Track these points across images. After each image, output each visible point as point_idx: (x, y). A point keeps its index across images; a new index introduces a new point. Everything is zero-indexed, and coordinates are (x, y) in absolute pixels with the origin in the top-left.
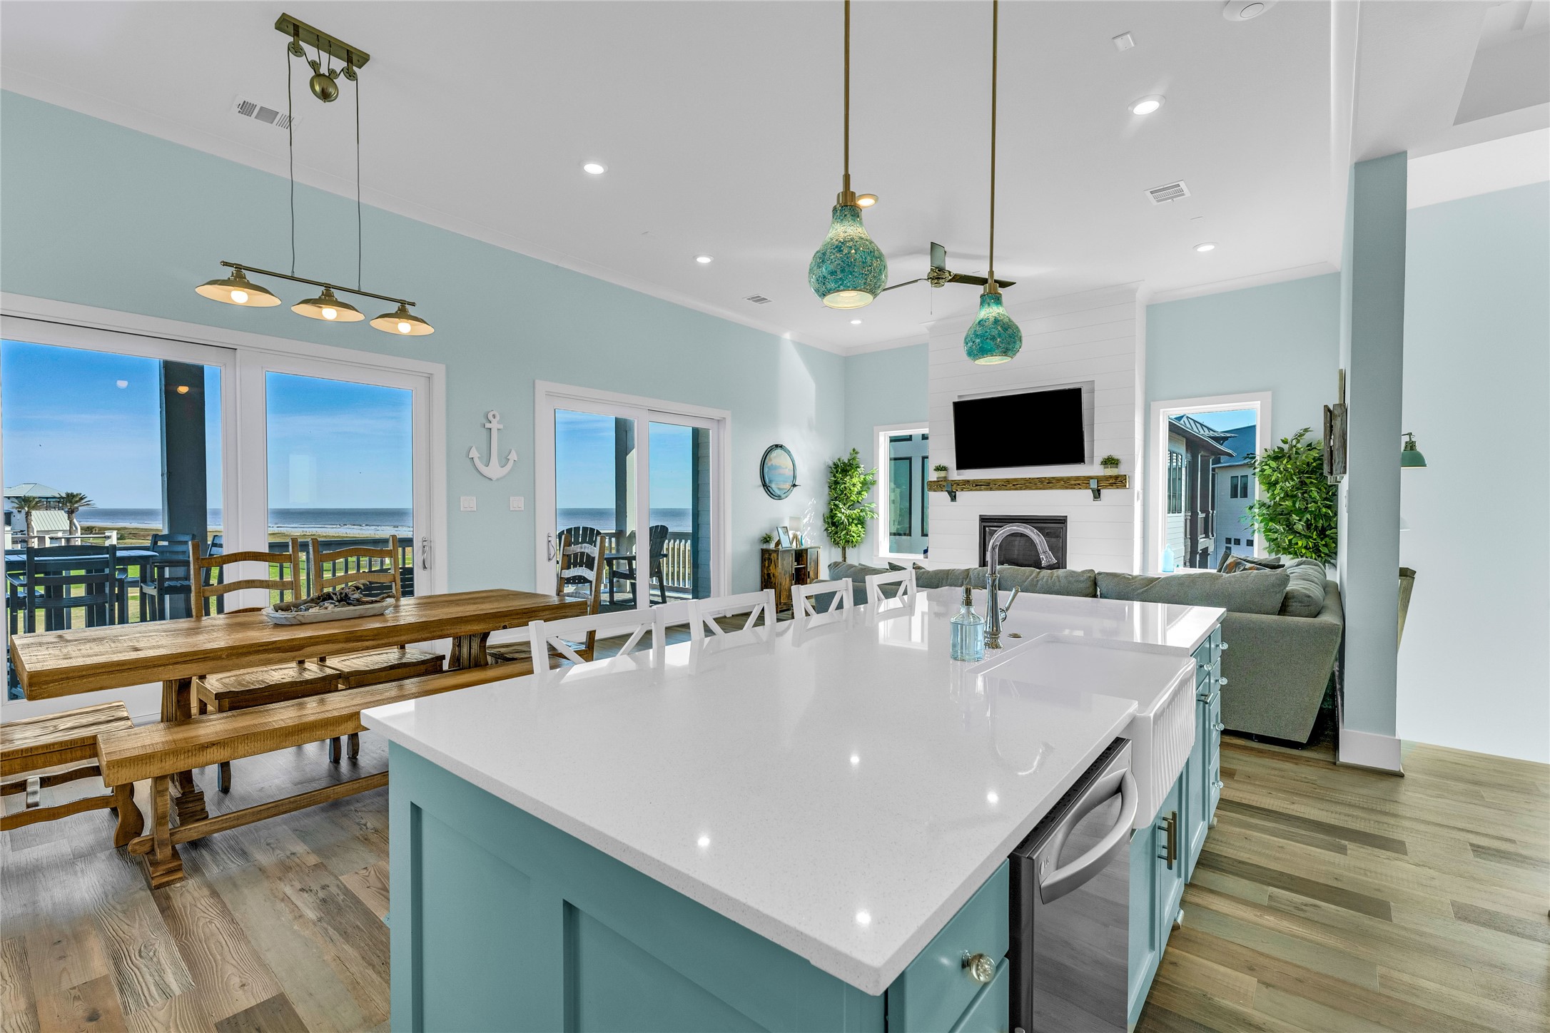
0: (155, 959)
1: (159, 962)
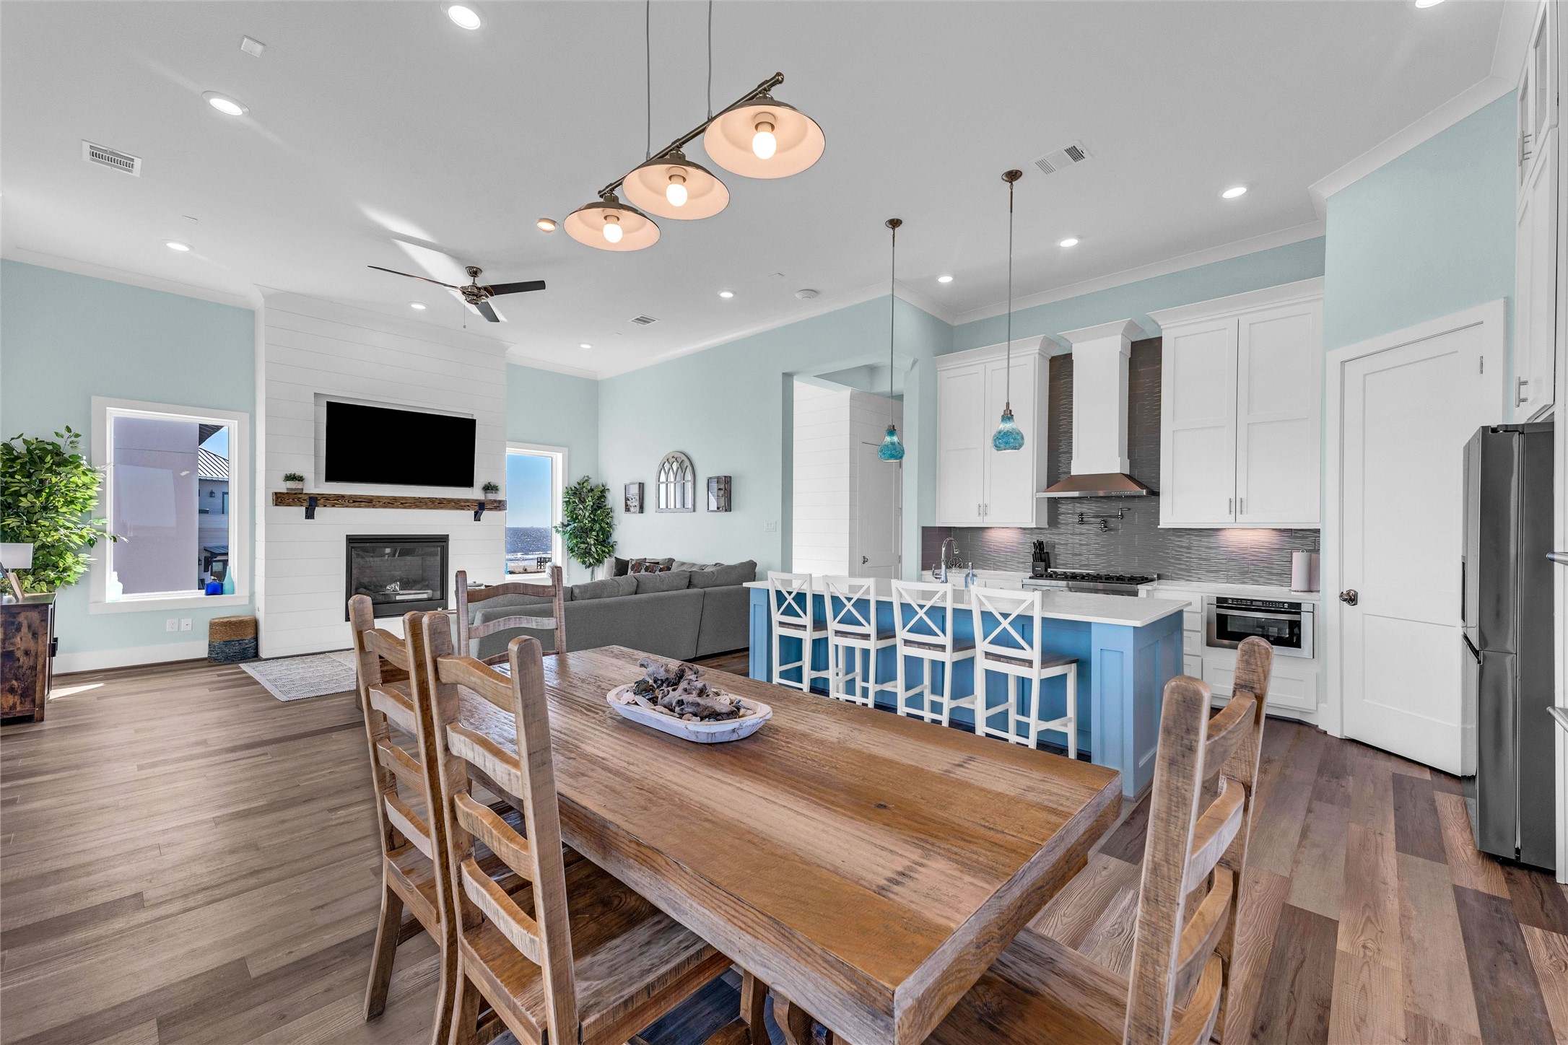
0: (1119, 921)
1: (1119, 917)
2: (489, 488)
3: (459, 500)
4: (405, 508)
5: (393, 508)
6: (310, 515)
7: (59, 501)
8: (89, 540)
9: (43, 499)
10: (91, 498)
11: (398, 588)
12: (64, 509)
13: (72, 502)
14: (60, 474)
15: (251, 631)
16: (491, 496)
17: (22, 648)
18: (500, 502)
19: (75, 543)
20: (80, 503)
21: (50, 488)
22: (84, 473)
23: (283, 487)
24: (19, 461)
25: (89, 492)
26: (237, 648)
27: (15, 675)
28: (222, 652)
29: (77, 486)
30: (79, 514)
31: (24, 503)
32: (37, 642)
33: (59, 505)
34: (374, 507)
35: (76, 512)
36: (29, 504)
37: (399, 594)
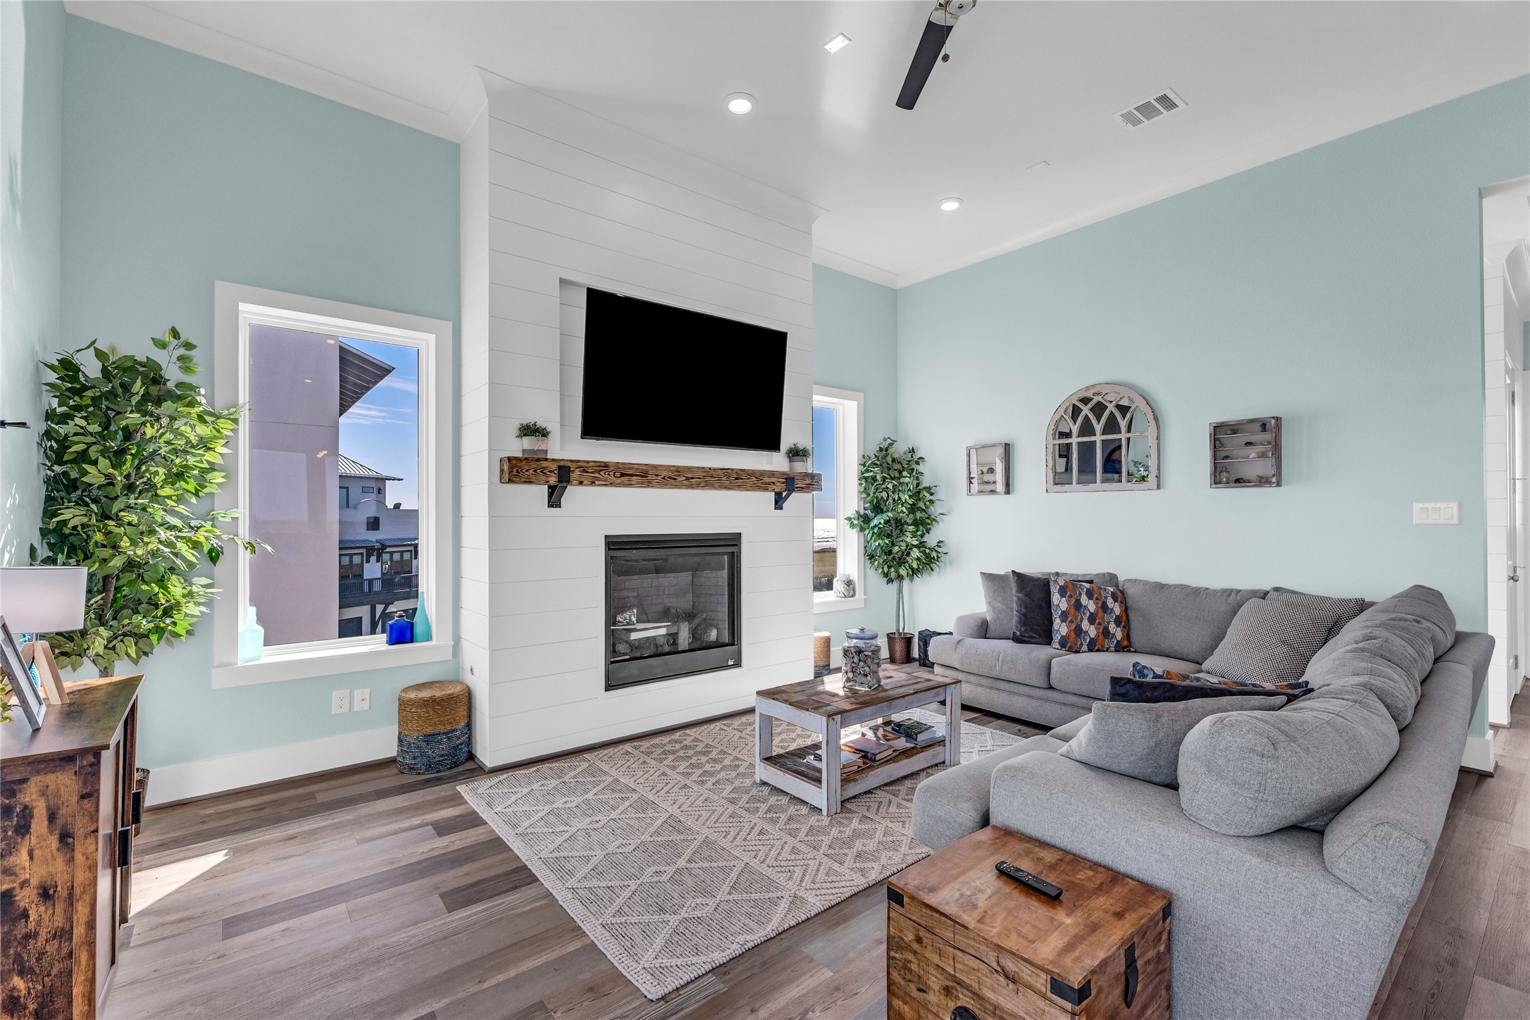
2: (796, 454)
3: (762, 474)
4: (691, 487)
5: (676, 487)
6: (554, 498)
7: (156, 473)
8: (210, 551)
9: (127, 467)
10: (212, 468)
11: (634, 619)
12: (167, 491)
13: (180, 476)
14: (158, 419)
15: (463, 712)
16: (799, 467)
17: (34, 882)
18: (812, 476)
19: (184, 559)
20: (195, 477)
21: (138, 445)
22: (201, 418)
23: (516, 447)
24: (89, 393)
25: (209, 456)
26: (445, 747)
27: (18, 959)
28: (423, 754)
29: (188, 442)
30: (194, 500)
31: (94, 476)
32: (72, 859)
33: (158, 480)
34: (649, 485)
35: (187, 496)
36: (102, 480)
37: (635, 630)
